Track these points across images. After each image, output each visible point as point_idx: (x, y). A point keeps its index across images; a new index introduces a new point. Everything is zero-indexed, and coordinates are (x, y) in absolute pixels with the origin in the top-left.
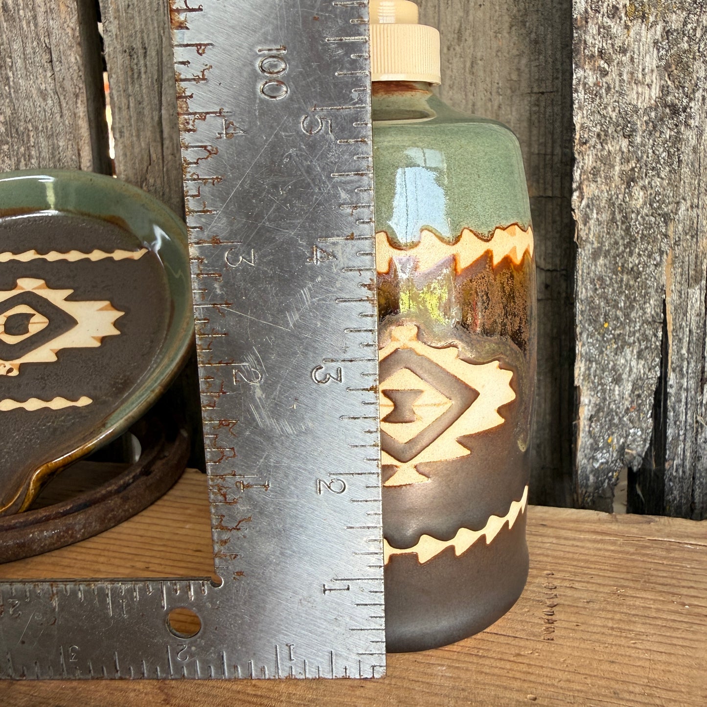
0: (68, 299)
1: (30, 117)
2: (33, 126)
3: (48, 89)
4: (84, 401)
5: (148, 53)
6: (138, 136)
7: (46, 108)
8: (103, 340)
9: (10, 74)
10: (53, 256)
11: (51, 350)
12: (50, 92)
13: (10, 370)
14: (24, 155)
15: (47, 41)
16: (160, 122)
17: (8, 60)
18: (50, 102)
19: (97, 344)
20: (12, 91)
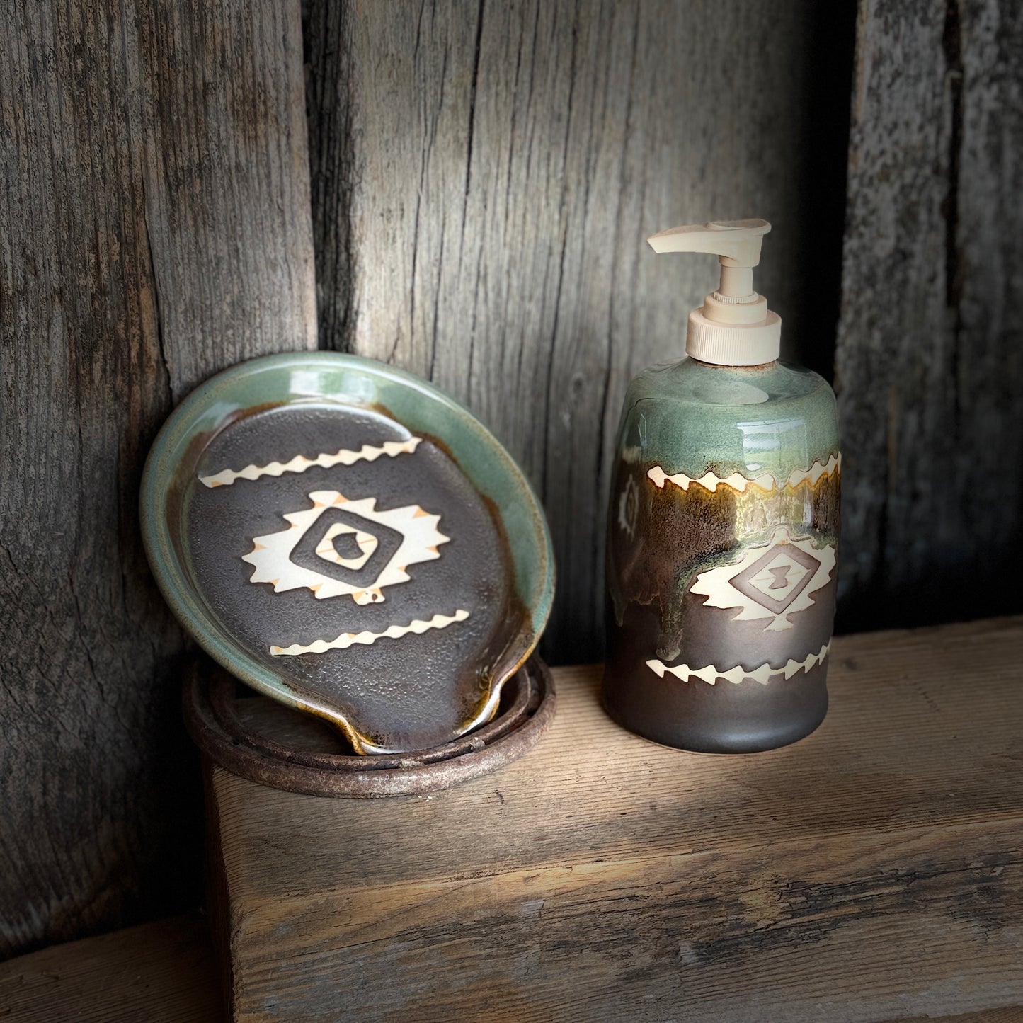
0: (377, 508)
1: (257, 293)
2: (260, 304)
3: (279, 257)
4: (462, 615)
5: (406, 214)
6: (387, 308)
7: (275, 281)
8: (439, 548)
9: (240, 245)
10: (325, 461)
11: (400, 568)
12: (281, 261)
13: (375, 597)
14: (249, 340)
15: (280, 201)
16: (412, 291)
17: (239, 228)
18: (279, 272)
19: (436, 555)
20: (241, 264)
